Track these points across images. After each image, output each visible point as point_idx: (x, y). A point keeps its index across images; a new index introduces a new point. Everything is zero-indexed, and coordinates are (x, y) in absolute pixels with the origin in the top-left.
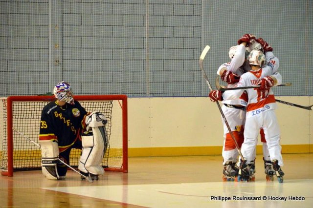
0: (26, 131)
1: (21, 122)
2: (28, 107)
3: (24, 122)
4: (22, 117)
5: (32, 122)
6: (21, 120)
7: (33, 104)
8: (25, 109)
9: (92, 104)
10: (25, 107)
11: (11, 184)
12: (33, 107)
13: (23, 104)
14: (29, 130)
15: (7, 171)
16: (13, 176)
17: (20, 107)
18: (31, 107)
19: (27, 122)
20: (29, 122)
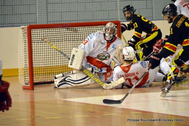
0: (41, 52)
1: (37, 46)
2: (42, 33)
3: (39, 46)
4: (38, 42)
5: (46, 45)
6: (37, 44)
7: (46, 31)
8: (40, 35)
9: (92, 29)
10: (40, 33)
11: (32, 98)
12: (46, 33)
13: (38, 31)
14: (43, 52)
15: (29, 85)
16: (34, 90)
17: (36, 33)
18: (44, 33)
19: (42, 46)
20: (44, 46)
